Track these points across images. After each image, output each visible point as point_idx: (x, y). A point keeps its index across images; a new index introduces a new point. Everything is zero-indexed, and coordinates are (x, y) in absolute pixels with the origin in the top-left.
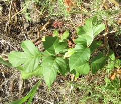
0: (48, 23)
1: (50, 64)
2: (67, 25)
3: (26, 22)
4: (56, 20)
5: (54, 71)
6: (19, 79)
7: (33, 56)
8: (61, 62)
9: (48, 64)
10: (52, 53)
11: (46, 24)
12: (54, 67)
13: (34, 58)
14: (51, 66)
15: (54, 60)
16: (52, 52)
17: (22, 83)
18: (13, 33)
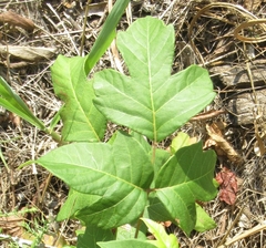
0: (233, 152)
1: (123, 166)
2: (223, 219)
3: (238, 75)
4: (240, 181)
5: (100, 182)
6: (37, 44)
7: (157, 108)
8: (129, 208)
9: (125, 160)
10: (161, 175)
11: (228, 146)
12: (111, 183)
13: (148, 112)
14: (114, 173)
15: (137, 183)
16: (165, 177)
17: (25, 56)
18: (201, 28)
